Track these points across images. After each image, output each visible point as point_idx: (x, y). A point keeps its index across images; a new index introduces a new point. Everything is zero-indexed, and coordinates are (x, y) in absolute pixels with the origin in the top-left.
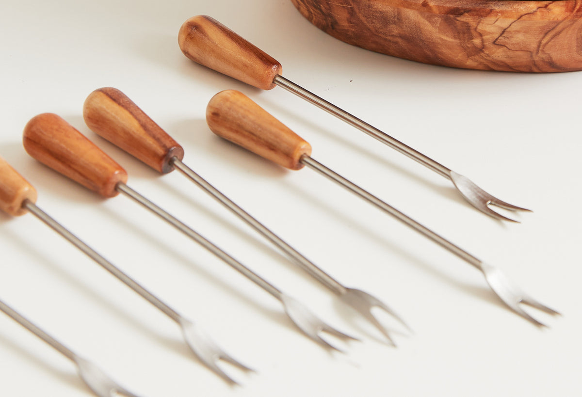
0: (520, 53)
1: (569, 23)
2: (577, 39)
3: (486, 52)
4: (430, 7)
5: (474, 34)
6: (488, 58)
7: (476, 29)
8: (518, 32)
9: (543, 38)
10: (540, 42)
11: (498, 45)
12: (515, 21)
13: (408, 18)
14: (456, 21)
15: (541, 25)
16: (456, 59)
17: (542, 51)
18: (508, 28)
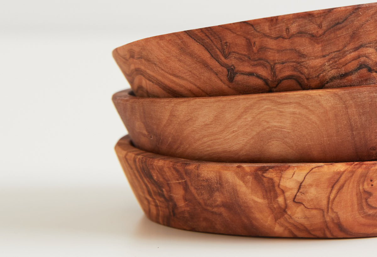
0: (314, 212)
1: (349, 175)
2: (357, 194)
3: (289, 212)
4: (244, 167)
5: (279, 191)
6: (291, 221)
7: (279, 185)
8: (311, 185)
9: (331, 192)
10: (329, 198)
11: (297, 203)
12: (308, 173)
13: (227, 182)
14: (263, 178)
15: (328, 177)
16: (267, 224)
17: (332, 209)
18: (303, 181)
